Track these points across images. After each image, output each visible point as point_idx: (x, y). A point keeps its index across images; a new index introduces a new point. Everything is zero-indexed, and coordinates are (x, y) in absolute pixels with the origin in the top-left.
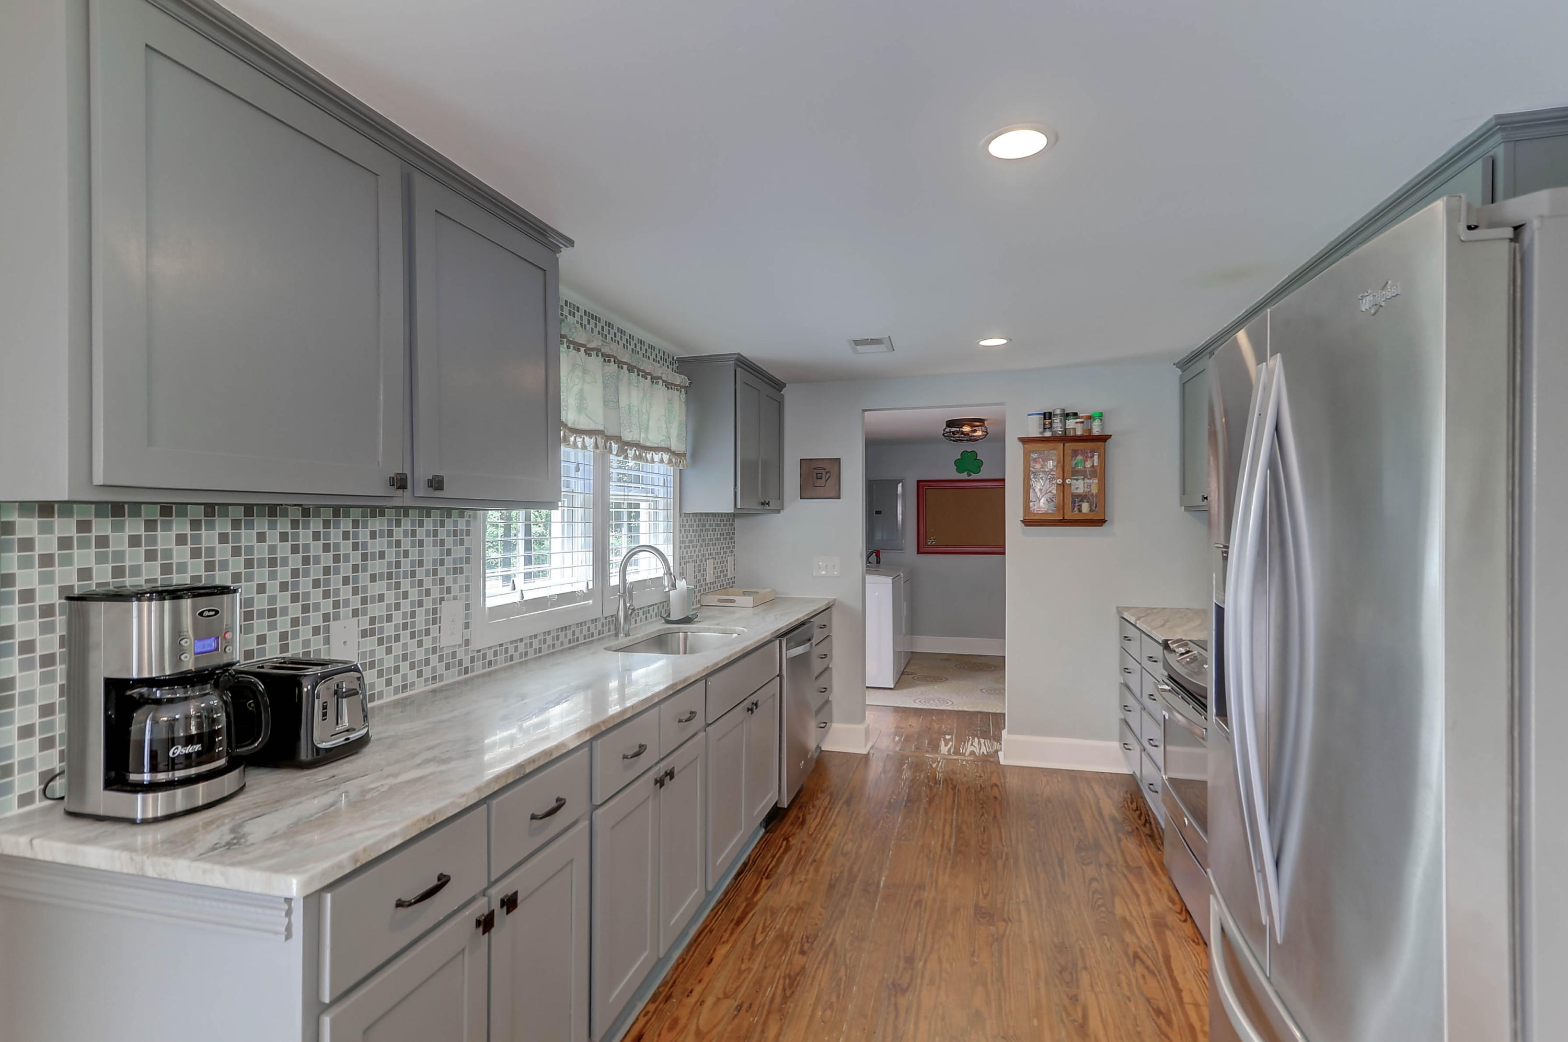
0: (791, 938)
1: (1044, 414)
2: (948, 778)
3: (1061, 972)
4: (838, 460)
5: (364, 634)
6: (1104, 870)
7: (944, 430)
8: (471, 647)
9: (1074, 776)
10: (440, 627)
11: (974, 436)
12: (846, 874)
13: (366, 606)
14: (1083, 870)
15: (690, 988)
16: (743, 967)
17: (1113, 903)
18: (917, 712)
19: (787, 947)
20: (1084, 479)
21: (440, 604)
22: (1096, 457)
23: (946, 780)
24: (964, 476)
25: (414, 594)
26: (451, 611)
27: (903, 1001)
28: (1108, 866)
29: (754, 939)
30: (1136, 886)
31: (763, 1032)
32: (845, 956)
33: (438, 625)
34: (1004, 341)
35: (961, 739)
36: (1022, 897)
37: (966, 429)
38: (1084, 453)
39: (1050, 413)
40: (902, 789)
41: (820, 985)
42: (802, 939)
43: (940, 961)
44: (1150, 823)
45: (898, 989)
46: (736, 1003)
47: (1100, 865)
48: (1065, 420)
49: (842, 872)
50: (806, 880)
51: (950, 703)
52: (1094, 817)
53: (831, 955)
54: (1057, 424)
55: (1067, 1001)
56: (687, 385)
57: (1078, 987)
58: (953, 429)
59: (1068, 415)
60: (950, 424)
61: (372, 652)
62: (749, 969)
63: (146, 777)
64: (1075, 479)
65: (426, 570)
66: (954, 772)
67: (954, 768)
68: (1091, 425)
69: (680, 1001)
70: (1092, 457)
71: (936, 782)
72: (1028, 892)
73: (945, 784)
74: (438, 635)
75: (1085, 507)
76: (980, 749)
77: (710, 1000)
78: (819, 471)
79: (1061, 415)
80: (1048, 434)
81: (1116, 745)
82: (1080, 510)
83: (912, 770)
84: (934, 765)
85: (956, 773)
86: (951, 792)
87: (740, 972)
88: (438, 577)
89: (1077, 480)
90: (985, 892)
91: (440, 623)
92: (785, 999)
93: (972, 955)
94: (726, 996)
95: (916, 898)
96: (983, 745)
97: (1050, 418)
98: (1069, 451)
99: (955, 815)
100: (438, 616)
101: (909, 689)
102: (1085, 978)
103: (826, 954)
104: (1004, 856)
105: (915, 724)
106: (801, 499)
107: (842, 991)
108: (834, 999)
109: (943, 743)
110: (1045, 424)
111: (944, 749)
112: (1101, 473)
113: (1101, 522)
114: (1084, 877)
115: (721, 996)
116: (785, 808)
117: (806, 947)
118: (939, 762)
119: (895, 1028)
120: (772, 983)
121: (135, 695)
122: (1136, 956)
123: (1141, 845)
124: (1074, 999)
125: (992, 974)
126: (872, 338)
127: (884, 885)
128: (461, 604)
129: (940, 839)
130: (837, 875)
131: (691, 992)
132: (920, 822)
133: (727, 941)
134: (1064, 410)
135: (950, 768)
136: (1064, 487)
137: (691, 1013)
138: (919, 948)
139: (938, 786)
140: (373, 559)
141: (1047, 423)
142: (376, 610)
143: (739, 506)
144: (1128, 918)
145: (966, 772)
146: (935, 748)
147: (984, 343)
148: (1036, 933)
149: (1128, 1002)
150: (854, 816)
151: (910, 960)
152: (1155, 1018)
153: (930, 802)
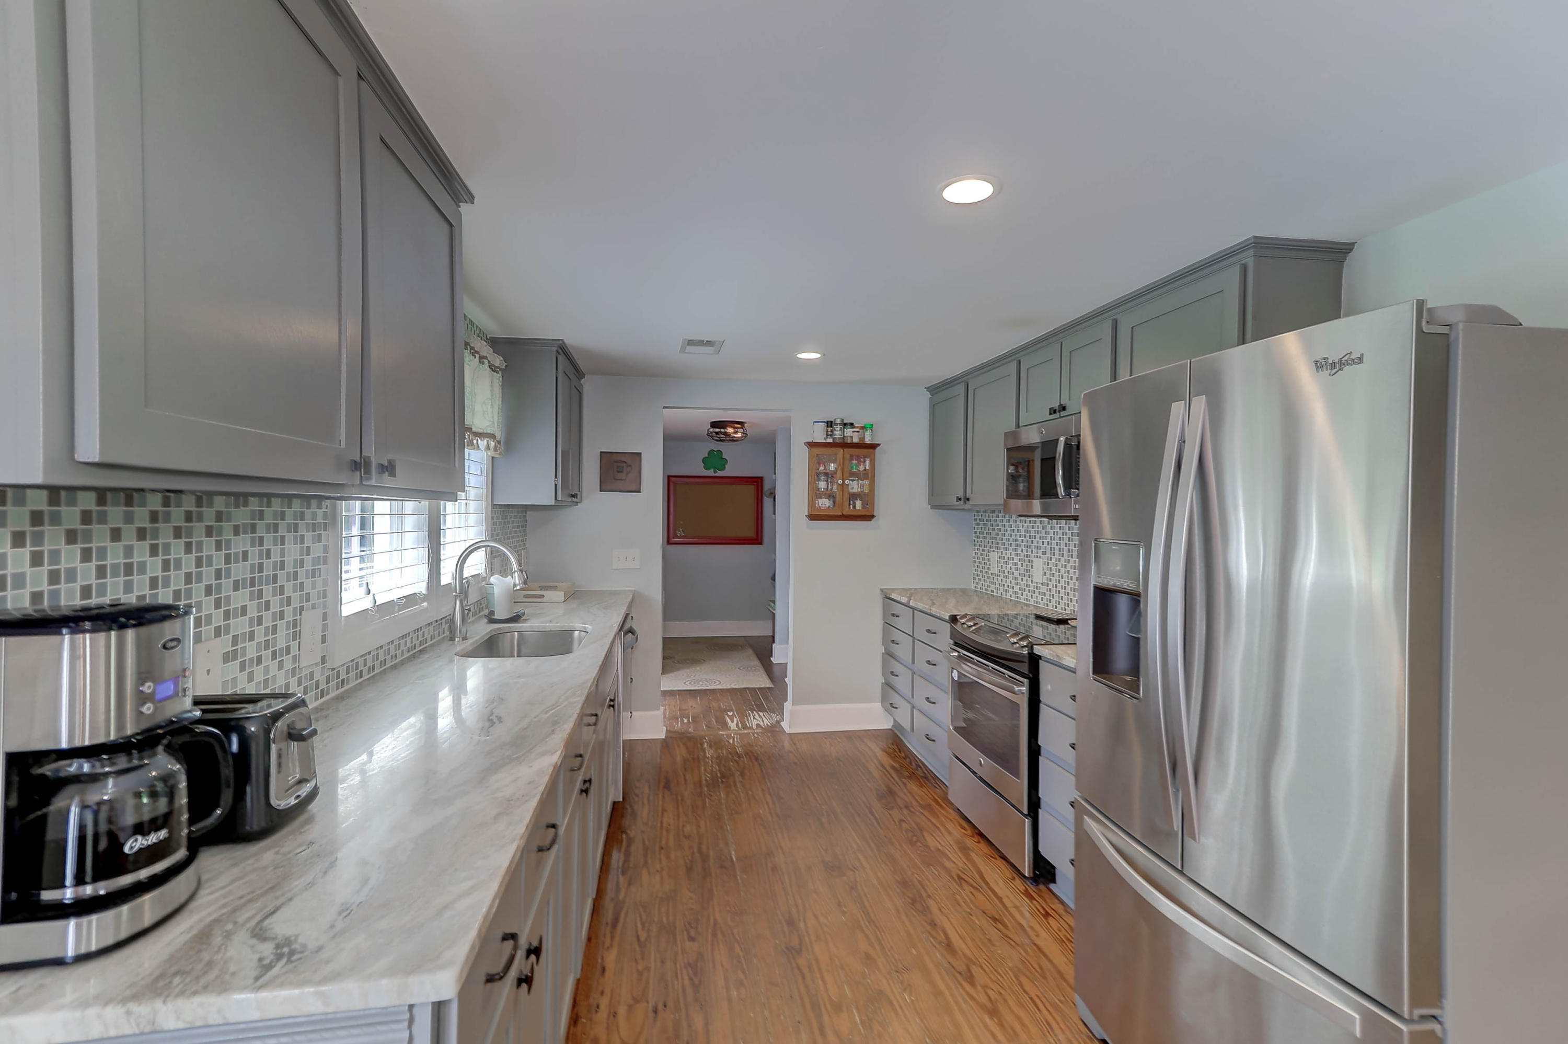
0: (675, 927)
1: (827, 422)
2: (748, 752)
3: (913, 904)
4: (639, 454)
5: (226, 658)
6: (905, 812)
7: (708, 430)
8: (328, 665)
9: (849, 735)
10: (299, 642)
11: (735, 437)
12: (697, 855)
13: (228, 622)
14: (890, 814)
15: (595, 1005)
16: (640, 968)
17: (924, 837)
18: (692, 693)
19: (675, 939)
20: (858, 480)
21: (300, 615)
22: (868, 462)
23: (747, 754)
24: (711, 473)
25: (275, 602)
26: (311, 622)
27: (802, 961)
28: (907, 807)
29: (638, 937)
30: (933, 820)
31: (689, 1026)
32: (733, 934)
33: (298, 640)
34: (818, 356)
35: (743, 716)
36: (855, 846)
37: (730, 430)
38: (858, 458)
39: (831, 422)
40: (712, 766)
41: (722, 965)
42: (685, 926)
43: (816, 917)
44: (920, 767)
45: (793, 952)
46: (650, 1005)
47: (901, 808)
48: (844, 428)
49: (693, 853)
50: (662, 869)
51: (718, 683)
52: (878, 768)
53: (720, 935)
54: (838, 433)
55: (928, 928)
56: (504, 367)
57: (931, 913)
58: (718, 430)
59: (845, 424)
60: (714, 424)
61: (235, 680)
62: (648, 969)
63: (68, 894)
64: (851, 480)
65: (287, 573)
66: (751, 746)
67: (750, 742)
68: (864, 434)
69: (591, 1020)
70: (865, 462)
71: (739, 756)
72: (859, 841)
73: (748, 757)
74: (298, 653)
75: (859, 504)
76: (763, 721)
77: (622, 1011)
78: (621, 465)
79: (841, 424)
80: (830, 440)
81: (878, 705)
82: (854, 507)
83: (714, 749)
84: (731, 741)
85: (752, 745)
86: (756, 763)
87: (640, 973)
88: (298, 581)
89: (853, 481)
90: (824, 848)
91: (300, 638)
92: (696, 987)
93: (839, 904)
94: (637, 1001)
95: (770, 865)
96: (763, 717)
97: (831, 426)
98: (847, 456)
99: (768, 784)
100: (298, 629)
101: (675, 673)
102: (931, 903)
103: (714, 935)
104: (825, 813)
105: (694, 706)
106: (601, 491)
107: (745, 967)
108: (741, 976)
109: (729, 720)
110: (827, 431)
111: (733, 726)
112: (869, 475)
113: (869, 517)
114: (894, 820)
115: (632, 1002)
116: (620, 802)
117: (693, 933)
118: (733, 738)
119: (807, 987)
120: (677, 977)
121: (48, 773)
122: (960, 878)
123: (922, 786)
124: (933, 924)
125: (863, 919)
126: (708, 339)
127: (736, 859)
128: (319, 613)
129: (766, 806)
130: (690, 858)
131: (598, 1007)
132: (742, 795)
133: (611, 946)
134: (843, 420)
135: (746, 742)
136: (843, 487)
137: (608, 1028)
138: (794, 910)
139: (742, 759)
140: (237, 561)
141: (829, 430)
142: (240, 626)
143: (559, 498)
144: (940, 848)
145: (760, 743)
146: (725, 725)
147: (801, 356)
148: (879, 874)
149: (971, 917)
150: (680, 798)
151: (791, 923)
152: (994, 925)
153: (742, 774)
